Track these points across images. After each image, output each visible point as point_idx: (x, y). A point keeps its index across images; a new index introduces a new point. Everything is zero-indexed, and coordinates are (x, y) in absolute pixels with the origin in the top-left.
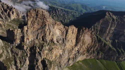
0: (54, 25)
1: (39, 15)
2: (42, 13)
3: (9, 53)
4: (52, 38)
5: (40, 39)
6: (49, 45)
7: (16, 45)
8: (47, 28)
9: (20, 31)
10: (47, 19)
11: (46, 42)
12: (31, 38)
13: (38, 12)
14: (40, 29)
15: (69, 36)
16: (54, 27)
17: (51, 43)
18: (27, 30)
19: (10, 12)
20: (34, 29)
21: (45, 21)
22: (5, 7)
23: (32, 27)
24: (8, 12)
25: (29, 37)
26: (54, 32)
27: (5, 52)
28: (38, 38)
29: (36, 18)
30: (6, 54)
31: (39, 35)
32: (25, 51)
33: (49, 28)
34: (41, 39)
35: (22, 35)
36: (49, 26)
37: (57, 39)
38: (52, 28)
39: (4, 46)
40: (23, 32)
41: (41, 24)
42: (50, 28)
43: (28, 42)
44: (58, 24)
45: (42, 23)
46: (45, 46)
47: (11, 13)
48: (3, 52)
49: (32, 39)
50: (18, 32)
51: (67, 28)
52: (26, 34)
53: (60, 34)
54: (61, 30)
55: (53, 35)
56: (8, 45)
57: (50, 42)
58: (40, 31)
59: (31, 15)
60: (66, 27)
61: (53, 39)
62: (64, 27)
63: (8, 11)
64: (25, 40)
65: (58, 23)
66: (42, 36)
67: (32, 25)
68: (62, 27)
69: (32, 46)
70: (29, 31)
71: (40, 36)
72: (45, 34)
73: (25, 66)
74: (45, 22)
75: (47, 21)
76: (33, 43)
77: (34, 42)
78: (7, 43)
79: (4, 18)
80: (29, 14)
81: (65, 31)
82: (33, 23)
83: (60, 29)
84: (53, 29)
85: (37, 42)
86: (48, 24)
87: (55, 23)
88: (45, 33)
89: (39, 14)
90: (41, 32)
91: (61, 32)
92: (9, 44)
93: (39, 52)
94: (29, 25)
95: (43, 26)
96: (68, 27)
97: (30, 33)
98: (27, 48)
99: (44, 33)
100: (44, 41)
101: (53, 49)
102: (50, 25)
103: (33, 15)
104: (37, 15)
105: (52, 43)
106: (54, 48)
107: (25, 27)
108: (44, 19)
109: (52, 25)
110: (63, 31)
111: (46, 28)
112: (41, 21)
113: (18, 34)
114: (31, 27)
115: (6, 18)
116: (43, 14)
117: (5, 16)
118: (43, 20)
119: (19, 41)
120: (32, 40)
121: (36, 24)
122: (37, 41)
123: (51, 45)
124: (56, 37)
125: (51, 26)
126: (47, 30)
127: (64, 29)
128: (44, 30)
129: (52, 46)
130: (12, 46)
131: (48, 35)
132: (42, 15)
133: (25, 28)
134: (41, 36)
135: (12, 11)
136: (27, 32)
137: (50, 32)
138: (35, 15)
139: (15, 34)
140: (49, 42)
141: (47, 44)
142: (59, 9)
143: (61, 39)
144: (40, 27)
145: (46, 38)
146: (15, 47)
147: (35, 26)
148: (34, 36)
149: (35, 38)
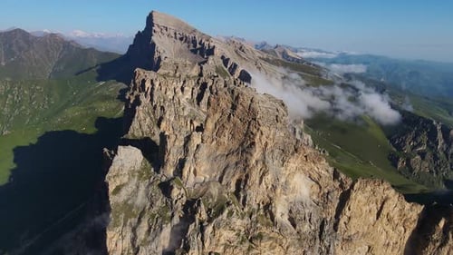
0: (285, 154)
1: (241, 108)
2: (249, 102)
4: (271, 199)
5: (228, 185)
6: (251, 217)
7: (164, 179)
8: (257, 155)
9: (182, 143)
10: (260, 125)
11: (244, 204)
12: (205, 171)
13: (237, 98)
14: (235, 154)
16: (283, 161)
17: (262, 212)
18: (198, 146)
20: (217, 149)
21: (254, 132)
23: (215, 142)
25: (198, 170)
26: (283, 180)
28: (224, 182)
29: (230, 114)
31: (227, 172)
32: (171, 202)
33: (265, 158)
34: (233, 188)
35: (182, 156)
36: (267, 153)
37: (290, 212)
38: (276, 162)
39: (139, 172)
40: (186, 149)
41: (240, 136)
42: (269, 159)
43: (192, 180)
44: (306, 157)
45: (245, 135)
46: (231, 213)
49: (208, 177)
50: (177, 143)
51: (350, 181)
52: (194, 155)
53: (315, 197)
54: (317, 183)
55: (274, 188)
56: (148, 173)
57: (259, 209)
58: (233, 159)
59: (219, 105)
60: (342, 176)
61: (271, 204)
62: (336, 176)
64: (185, 173)
65: (309, 150)
66: (237, 177)
67: (215, 133)
68: (328, 171)
70: (204, 151)
71: (231, 174)
72: (247, 176)
73: (154, 244)
74: (252, 133)
75: (262, 134)
76: (201, 191)
77: (207, 189)
78: (149, 165)
80: (212, 99)
81: (337, 195)
82: (220, 128)
83: (315, 176)
84: (282, 169)
85: (214, 190)
86: (264, 143)
87: (296, 150)
88: (247, 170)
89: (241, 104)
90: (237, 164)
91: (316, 188)
92: (152, 170)
93: (201, 223)
94: (207, 133)
95: (245, 145)
96: (354, 179)
97: (205, 157)
98: (180, 196)
99: (245, 169)
100: (238, 198)
101: (260, 237)
102: (272, 151)
103: (223, 104)
104: (234, 108)
105: (265, 214)
106: (270, 238)
107: (195, 133)
108: (252, 123)
109: (278, 150)
110: (326, 191)
111: (251, 155)
112: (242, 128)
113: (174, 151)
114: (213, 140)
116: (252, 106)
118: (249, 127)
119: (172, 170)
120: (207, 180)
121: (227, 132)
122: (217, 190)
123: (257, 222)
124: (287, 200)
125: (276, 154)
126: (257, 162)
127: (332, 182)
128: (246, 161)
129: (259, 225)
130: (154, 178)
131: (257, 182)
132: (249, 109)
133: (196, 138)
134: (234, 175)
136: (196, 150)
137: (264, 174)
138: (230, 106)
139: (169, 147)
140: (256, 207)
141: (243, 209)
143: (314, 219)
144: (237, 146)
145: (247, 188)
146: (159, 182)
147: (222, 141)
148: (213, 171)
149: (215, 176)
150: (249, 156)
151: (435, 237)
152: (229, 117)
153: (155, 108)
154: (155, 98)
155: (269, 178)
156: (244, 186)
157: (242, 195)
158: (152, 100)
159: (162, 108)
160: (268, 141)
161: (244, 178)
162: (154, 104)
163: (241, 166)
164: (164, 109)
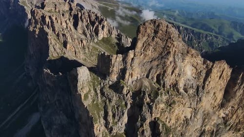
0: (184, 55)
1: (161, 32)
3: (97, 94)
4: (177, 81)
5: (153, 78)
6: (168, 93)
7: (111, 83)
8: (171, 59)
9: (121, 59)
10: (173, 41)
11: (164, 86)
12: (138, 74)
13: (158, 26)
14: (157, 60)
15: (211, 83)
16: (183, 59)
17: (172, 89)
18: (133, 59)
19: (99, 26)
20: (144, 59)
21: (170, 46)
22: (93, 18)
24: (95, 25)
25: (134, 73)
26: (182, 70)
27: (92, 92)
28: (150, 77)
29: (154, 37)
30: (92, 94)
31: (152, 71)
32: (123, 96)
33: (175, 59)
34: (155, 80)
35: (122, 67)
36: (176, 56)
37: (185, 85)
38: (180, 60)
39: (91, 82)
40: (125, 62)
41: (160, 50)
42: (177, 60)
43: (130, 80)
44: (192, 55)
45: (163, 48)
46: (162, 94)
47: (100, 29)
48: (90, 91)
49: (139, 76)
50: (118, 59)
51: (211, 64)
52: (131, 65)
53: (194, 75)
54: (196, 68)
55: (179, 75)
56: (98, 82)
57: (170, 88)
58: (155, 63)
59: (146, 32)
60: (208, 62)
61: (177, 84)
62: (204, 63)
63: (97, 23)
64: (127, 77)
65: (193, 51)
66: (158, 73)
67: (143, 50)
68: (201, 61)
69: (137, 89)
70: (136, 61)
71: (154, 72)
72: (165, 72)
73: (120, 123)
74: (168, 46)
75: (174, 46)
76: (138, 85)
77: (142, 83)
78: (96, 76)
79: (88, 35)
81: (204, 72)
82: (146, 46)
83: (195, 64)
84: (182, 64)
85: (146, 83)
86: (174, 50)
87: (188, 52)
88: (165, 68)
89: (161, 30)
90: (157, 65)
91: (195, 71)
92: (99, 79)
93: (148, 104)
94: (138, 50)
95: (163, 54)
96: (214, 63)
97: (137, 65)
98: (128, 91)
99: (163, 68)
101: (174, 102)
103: (149, 31)
104: (156, 32)
105: (174, 90)
106: (178, 101)
107: (130, 51)
108: (169, 41)
109: (180, 54)
110: (199, 71)
111: (168, 59)
112: (161, 44)
113: (116, 64)
114: (141, 54)
115: (91, 36)
116: (168, 30)
117: (90, 32)
118: (166, 43)
119: (116, 77)
120: (139, 78)
121: (151, 48)
122: (148, 83)
123: (172, 95)
124: (184, 80)
125: (179, 56)
126: (171, 63)
127: (202, 66)
128: (164, 63)
129: (173, 96)
130: (103, 84)
131: (170, 74)
132: (166, 32)
133: (131, 54)
134: (156, 73)
135: (101, 25)
136: (132, 61)
137: (175, 69)
138: (153, 31)
139: (113, 63)
140: (168, 87)
141: (164, 90)
142: (181, 28)
143: (194, 86)
144: (157, 55)
145: (164, 78)
146: (108, 86)
147: (147, 53)
148: (142, 72)
149: (144, 75)
150: (166, 60)
151: (239, 81)
152: (153, 39)
153: (58, 35)
154: (56, 29)
155: (177, 71)
156: (162, 78)
157: (162, 83)
158: (54, 30)
159: (63, 35)
161: (162, 73)
162: (56, 33)
163: (161, 66)
164: (65, 36)
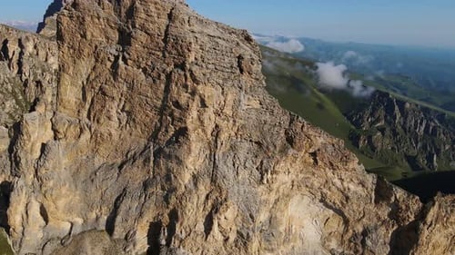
2: (165, 21)
5: (128, 238)
8: (194, 162)
9: (5, 144)
12: (70, 210)
13: (131, 11)
14: (140, 161)
16: (262, 171)
20: (95, 151)
21: (183, 101)
23: (87, 135)
25: (50, 209)
26: (263, 217)
29: (116, 59)
33: (215, 166)
35: (7, 177)
36: (219, 154)
38: (244, 174)
40: (15, 157)
41: (148, 116)
42: (225, 169)
44: (314, 155)
45: (161, 112)
49: (79, 221)
51: (415, 204)
53: (333, 244)
54: (339, 212)
55: (244, 239)
58: (137, 175)
59: (84, 36)
60: (400, 193)
62: (381, 194)
65: (320, 139)
66: (149, 217)
67: (85, 114)
68: (362, 184)
70: (61, 160)
71: (134, 212)
72: (174, 216)
74: (177, 104)
75: (204, 104)
81: (384, 235)
82: (95, 98)
86: (210, 128)
87: (290, 141)
88: (173, 200)
89: (143, 28)
90: (146, 185)
91: (336, 225)
95: (163, 138)
96: (427, 200)
97: (65, 174)
99: (166, 199)
102: (233, 148)
103: (94, 31)
104: (125, 40)
107: (29, 116)
108: (175, 77)
109: (246, 145)
110: (360, 229)
111: (180, 162)
112: (151, 93)
114: (82, 131)
116: (173, 31)
118: (167, 90)
120: (77, 230)
121: (114, 108)
125: (242, 154)
126: (195, 178)
127: (372, 207)
128: (168, 178)
131: (201, 227)
132: (165, 41)
133: (33, 127)
134: (141, 215)
137: (216, 209)
138: (115, 36)
142: (408, 105)
144: (143, 142)
145: (175, 243)
147: (103, 129)
148: (91, 207)
149: (97, 218)
150: (173, 165)
152: (115, 66)
153: (26, 85)
154: (27, 69)
155: (229, 217)
156: (168, 244)
158: (20, 72)
159: (39, 83)
160: (223, 124)
161: (166, 220)
162: (24, 78)
163: (157, 190)
164: (41, 86)
